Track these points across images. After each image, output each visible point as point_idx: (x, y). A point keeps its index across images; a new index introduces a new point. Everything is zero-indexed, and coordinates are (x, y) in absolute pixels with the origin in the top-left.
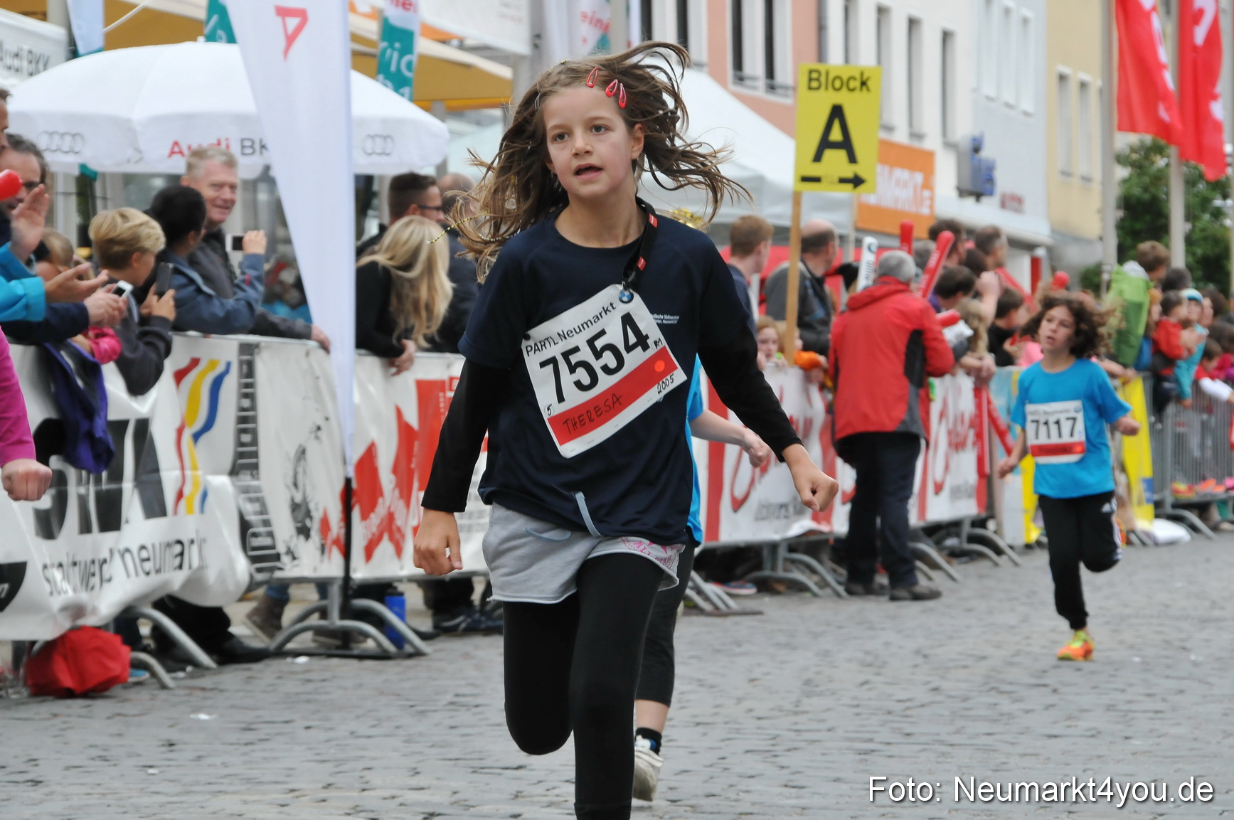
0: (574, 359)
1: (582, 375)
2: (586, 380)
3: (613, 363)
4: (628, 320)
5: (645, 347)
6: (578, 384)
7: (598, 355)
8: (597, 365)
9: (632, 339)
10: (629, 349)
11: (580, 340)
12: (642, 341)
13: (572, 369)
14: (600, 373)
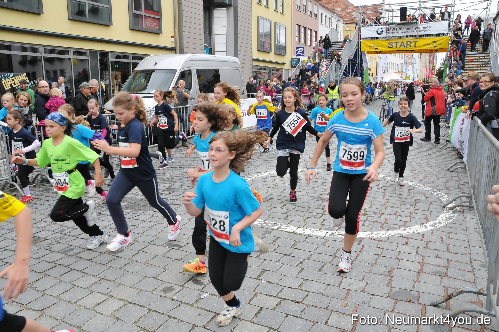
0: (291, 123)
1: (293, 125)
2: (294, 125)
3: (297, 122)
4: (297, 116)
5: (300, 119)
6: (293, 126)
7: (294, 122)
8: (295, 123)
9: (298, 118)
10: (298, 120)
11: (292, 120)
12: (300, 118)
13: (292, 125)
14: (295, 124)
